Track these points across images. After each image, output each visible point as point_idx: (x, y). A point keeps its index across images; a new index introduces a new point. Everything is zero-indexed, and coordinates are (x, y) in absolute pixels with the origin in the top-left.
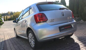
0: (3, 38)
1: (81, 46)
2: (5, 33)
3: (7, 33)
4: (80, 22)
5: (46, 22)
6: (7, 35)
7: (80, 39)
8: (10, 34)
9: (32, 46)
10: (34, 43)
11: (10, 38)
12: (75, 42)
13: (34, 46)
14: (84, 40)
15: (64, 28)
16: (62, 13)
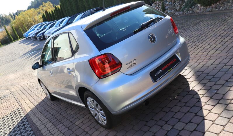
0: (18, 107)
1: (203, 100)
2: (13, 90)
3: (19, 87)
4: (195, 10)
5: (119, 71)
6: (24, 96)
7: (200, 77)
8: (29, 92)
9: (100, 122)
10: (105, 118)
11: (36, 104)
12: (191, 89)
13: (105, 122)
14: (209, 77)
15: (161, 71)
16: (150, 37)
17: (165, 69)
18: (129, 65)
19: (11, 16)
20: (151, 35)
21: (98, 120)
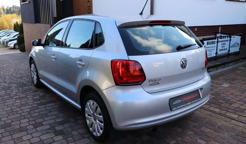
5: (140, 84)
15: (180, 101)
16: (182, 62)
17: (184, 101)
18: (152, 83)
19: (4, 10)
20: (184, 60)
21: (89, 126)
